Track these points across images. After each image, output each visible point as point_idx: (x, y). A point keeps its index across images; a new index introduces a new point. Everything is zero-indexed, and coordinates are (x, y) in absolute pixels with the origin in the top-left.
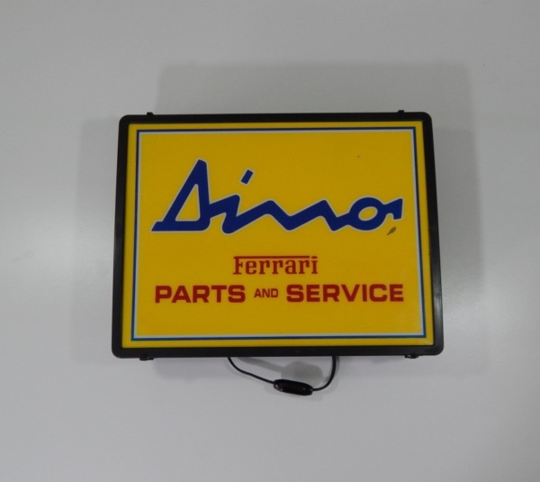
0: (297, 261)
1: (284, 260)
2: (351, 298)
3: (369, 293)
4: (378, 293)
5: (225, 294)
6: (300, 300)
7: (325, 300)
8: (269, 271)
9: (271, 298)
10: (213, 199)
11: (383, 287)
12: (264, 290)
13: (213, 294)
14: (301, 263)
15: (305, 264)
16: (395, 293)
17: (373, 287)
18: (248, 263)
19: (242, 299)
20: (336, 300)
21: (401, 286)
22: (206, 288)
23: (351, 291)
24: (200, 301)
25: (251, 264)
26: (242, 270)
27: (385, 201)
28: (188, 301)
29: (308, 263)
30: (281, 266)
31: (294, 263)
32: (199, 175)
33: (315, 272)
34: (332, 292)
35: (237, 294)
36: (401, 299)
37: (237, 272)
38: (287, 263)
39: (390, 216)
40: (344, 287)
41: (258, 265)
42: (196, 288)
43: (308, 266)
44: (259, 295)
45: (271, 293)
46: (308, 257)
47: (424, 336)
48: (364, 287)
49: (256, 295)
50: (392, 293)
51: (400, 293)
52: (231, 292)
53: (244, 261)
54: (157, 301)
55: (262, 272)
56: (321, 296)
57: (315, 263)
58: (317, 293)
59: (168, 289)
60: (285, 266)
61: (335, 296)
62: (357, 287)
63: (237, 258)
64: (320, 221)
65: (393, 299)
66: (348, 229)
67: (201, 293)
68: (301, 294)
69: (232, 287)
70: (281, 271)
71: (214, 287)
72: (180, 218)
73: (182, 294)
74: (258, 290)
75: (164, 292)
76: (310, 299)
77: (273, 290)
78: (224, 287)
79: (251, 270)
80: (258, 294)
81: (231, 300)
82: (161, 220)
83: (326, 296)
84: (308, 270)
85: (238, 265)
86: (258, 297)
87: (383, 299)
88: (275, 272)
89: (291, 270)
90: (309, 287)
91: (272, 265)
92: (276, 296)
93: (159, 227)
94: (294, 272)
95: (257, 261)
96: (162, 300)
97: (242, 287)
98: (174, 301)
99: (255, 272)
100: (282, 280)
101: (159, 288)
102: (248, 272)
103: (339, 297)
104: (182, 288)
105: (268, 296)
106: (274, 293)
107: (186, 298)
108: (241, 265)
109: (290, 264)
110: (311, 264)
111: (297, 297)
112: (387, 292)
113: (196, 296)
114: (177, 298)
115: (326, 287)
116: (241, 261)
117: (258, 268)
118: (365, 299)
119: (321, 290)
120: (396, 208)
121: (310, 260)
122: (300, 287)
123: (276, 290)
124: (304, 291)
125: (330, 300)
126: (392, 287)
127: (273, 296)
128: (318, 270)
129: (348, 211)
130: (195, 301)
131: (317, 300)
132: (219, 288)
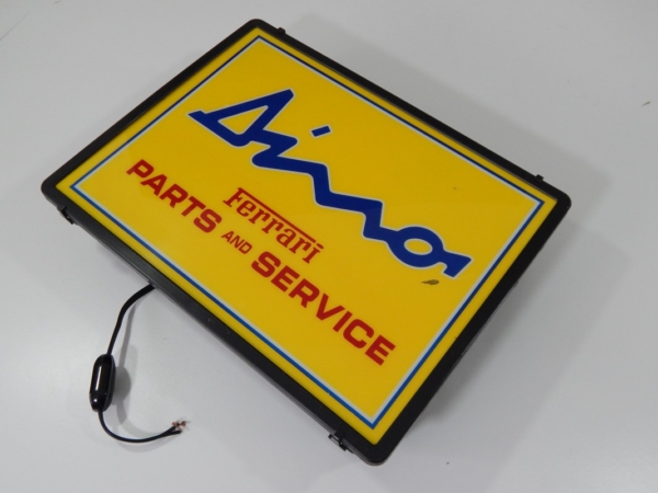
0: (299, 236)
1: (286, 226)
2: (322, 314)
3: (348, 326)
4: (358, 333)
5: (197, 212)
6: (266, 274)
7: (292, 295)
8: (261, 224)
9: (237, 250)
10: (270, 127)
11: (370, 332)
12: (238, 238)
13: (187, 203)
14: (301, 241)
15: (303, 245)
16: (379, 349)
17: (358, 323)
18: (247, 202)
19: (207, 230)
20: (304, 304)
21: (392, 347)
22: (184, 194)
23: (329, 307)
24: (168, 200)
25: (249, 206)
26: (236, 204)
27: (448, 248)
28: (157, 193)
29: (308, 246)
30: (278, 229)
31: (294, 235)
32: (277, 101)
33: (307, 260)
34: (306, 292)
35: (208, 221)
36: (380, 361)
37: (228, 203)
38: (287, 231)
39: (441, 267)
40: (325, 298)
41: (256, 211)
42: (176, 187)
43: (306, 249)
44: (229, 239)
45: (242, 246)
46: (314, 241)
47: (373, 426)
48: (348, 315)
49: (225, 236)
50: (376, 346)
51: (385, 354)
52: (204, 216)
53: (245, 198)
54: (129, 172)
55: (253, 220)
56: (291, 287)
57: (315, 251)
58: (290, 282)
59: (150, 169)
60: (282, 231)
61: (306, 300)
62: (340, 309)
63: (241, 191)
64: (359, 218)
65: (370, 353)
66: (382, 246)
67: (175, 195)
68: (271, 270)
69: (210, 212)
70: (273, 233)
71: (192, 199)
72: (224, 122)
73: (157, 183)
74: (232, 233)
75: (143, 169)
76: (276, 282)
77: (247, 244)
78: (202, 206)
79: (244, 211)
80: (228, 236)
81: (197, 222)
82: (206, 111)
83: (297, 291)
84: (302, 253)
85: (236, 197)
86: (225, 239)
87: (360, 344)
88: (266, 230)
89: (284, 239)
90: (287, 269)
91: (269, 221)
92: (245, 252)
93: (198, 116)
94: (285, 244)
95: (258, 207)
96: (134, 175)
97: (219, 219)
98: (144, 183)
99: (246, 215)
100: (265, 242)
101: (143, 163)
102: (239, 210)
103: (309, 304)
104: (163, 178)
105: (236, 246)
106: (246, 248)
107: (157, 189)
108: (239, 200)
109: (289, 234)
110: (310, 250)
111: (266, 269)
112: (370, 342)
113: (168, 194)
114: (150, 183)
115: (305, 283)
116: (242, 195)
117: (252, 215)
118: (337, 328)
119: (296, 282)
120: (456, 264)
121: (314, 245)
122: (278, 262)
123: (250, 247)
124: (278, 270)
125: (298, 299)
126: (381, 339)
127: (241, 250)
128: (312, 260)
129: (397, 228)
130: (163, 197)
131: (284, 288)
132: (196, 203)
